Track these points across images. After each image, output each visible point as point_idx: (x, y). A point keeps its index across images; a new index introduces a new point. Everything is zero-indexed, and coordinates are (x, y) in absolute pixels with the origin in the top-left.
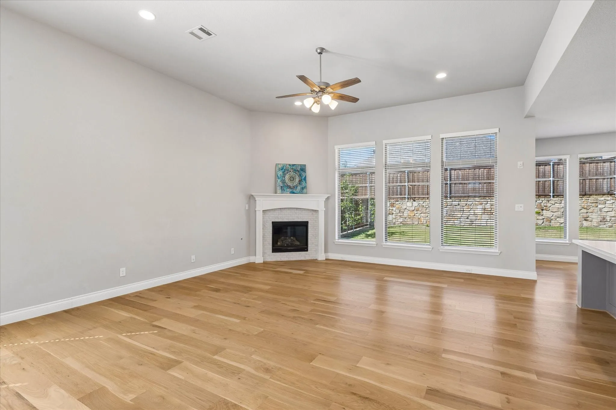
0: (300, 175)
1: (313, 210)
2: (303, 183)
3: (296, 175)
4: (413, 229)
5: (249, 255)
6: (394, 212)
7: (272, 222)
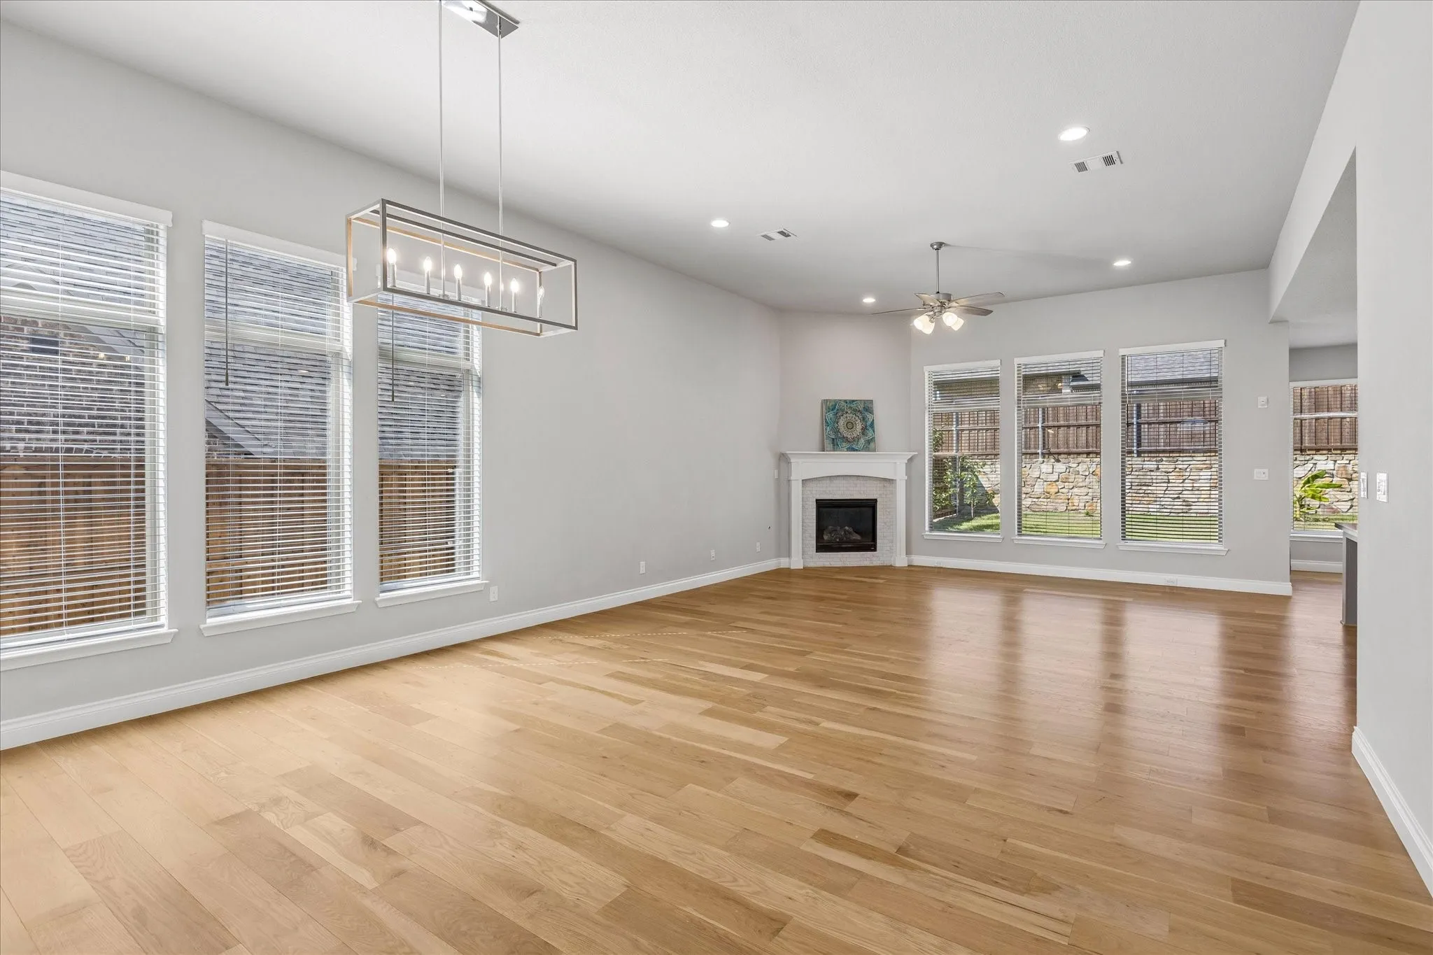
0: (864, 419)
1: (885, 480)
2: (870, 433)
3: (857, 418)
4: (1048, 520)
5: (779, 555)
7: (817, 500)
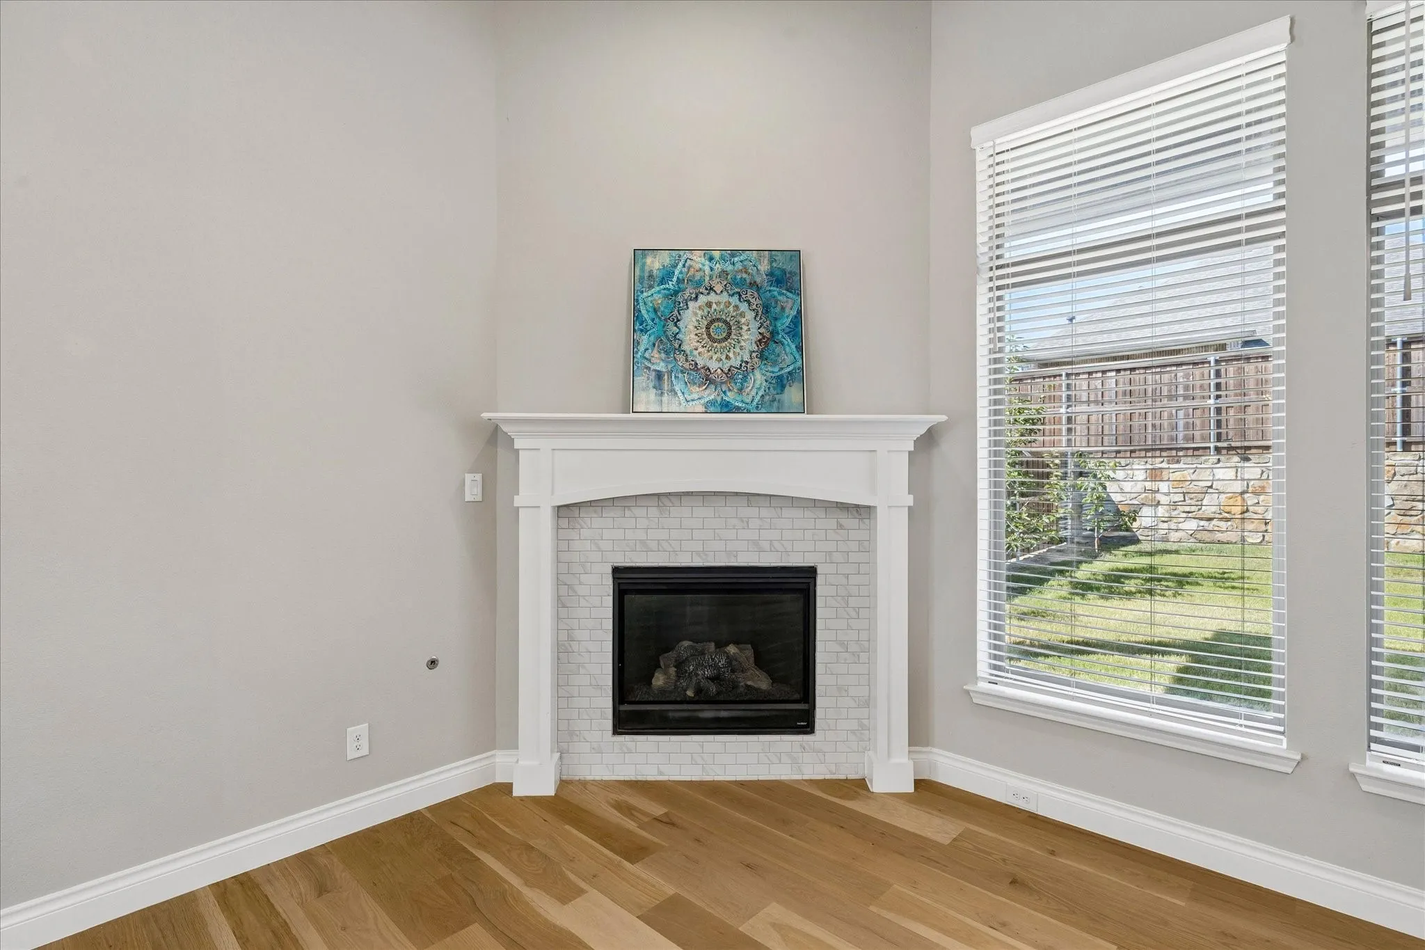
0: (766, 309)
1: (841, 508)
2: (787, 353)
3: (744, 307)
6: (1164, 499)
7: (616, 570)
